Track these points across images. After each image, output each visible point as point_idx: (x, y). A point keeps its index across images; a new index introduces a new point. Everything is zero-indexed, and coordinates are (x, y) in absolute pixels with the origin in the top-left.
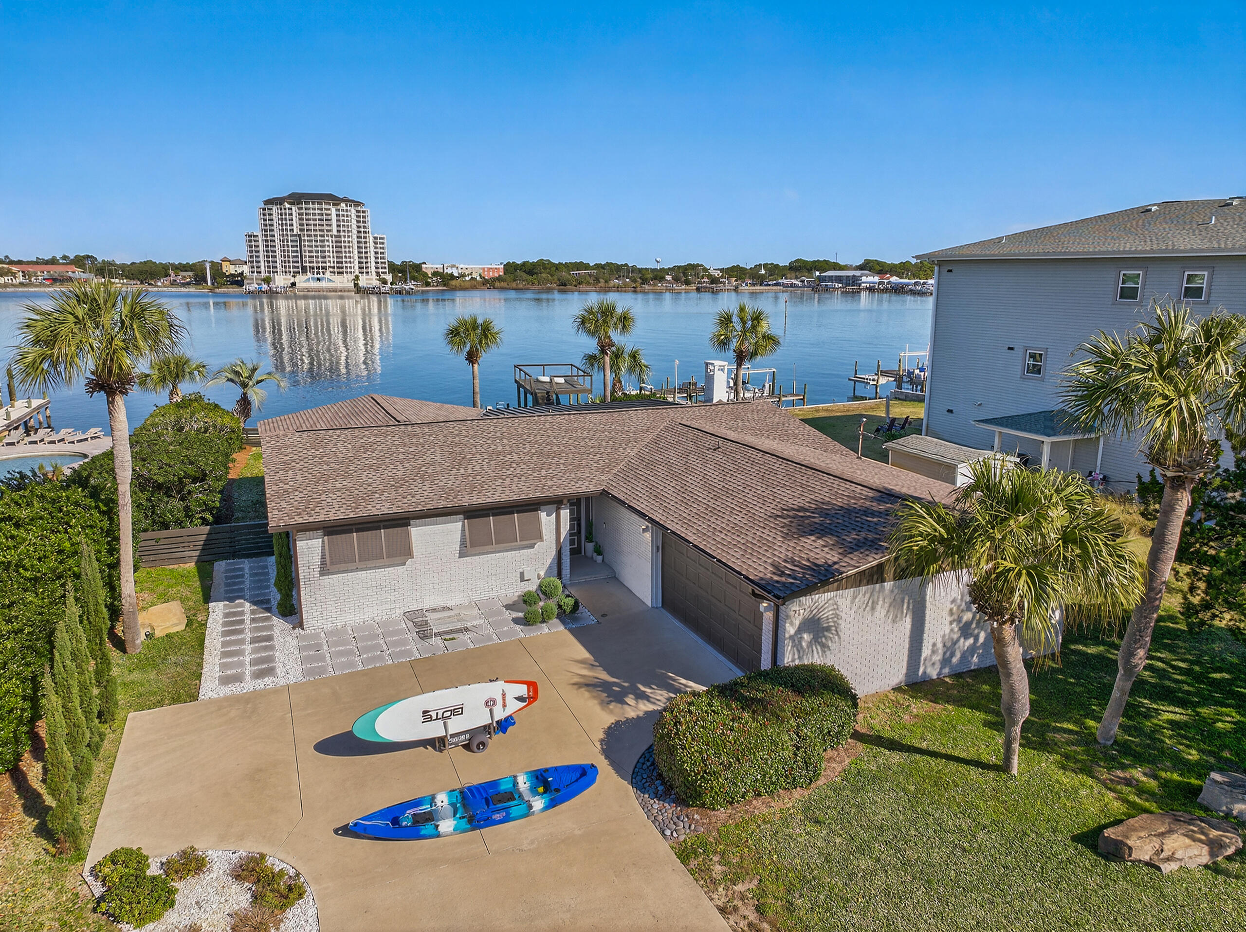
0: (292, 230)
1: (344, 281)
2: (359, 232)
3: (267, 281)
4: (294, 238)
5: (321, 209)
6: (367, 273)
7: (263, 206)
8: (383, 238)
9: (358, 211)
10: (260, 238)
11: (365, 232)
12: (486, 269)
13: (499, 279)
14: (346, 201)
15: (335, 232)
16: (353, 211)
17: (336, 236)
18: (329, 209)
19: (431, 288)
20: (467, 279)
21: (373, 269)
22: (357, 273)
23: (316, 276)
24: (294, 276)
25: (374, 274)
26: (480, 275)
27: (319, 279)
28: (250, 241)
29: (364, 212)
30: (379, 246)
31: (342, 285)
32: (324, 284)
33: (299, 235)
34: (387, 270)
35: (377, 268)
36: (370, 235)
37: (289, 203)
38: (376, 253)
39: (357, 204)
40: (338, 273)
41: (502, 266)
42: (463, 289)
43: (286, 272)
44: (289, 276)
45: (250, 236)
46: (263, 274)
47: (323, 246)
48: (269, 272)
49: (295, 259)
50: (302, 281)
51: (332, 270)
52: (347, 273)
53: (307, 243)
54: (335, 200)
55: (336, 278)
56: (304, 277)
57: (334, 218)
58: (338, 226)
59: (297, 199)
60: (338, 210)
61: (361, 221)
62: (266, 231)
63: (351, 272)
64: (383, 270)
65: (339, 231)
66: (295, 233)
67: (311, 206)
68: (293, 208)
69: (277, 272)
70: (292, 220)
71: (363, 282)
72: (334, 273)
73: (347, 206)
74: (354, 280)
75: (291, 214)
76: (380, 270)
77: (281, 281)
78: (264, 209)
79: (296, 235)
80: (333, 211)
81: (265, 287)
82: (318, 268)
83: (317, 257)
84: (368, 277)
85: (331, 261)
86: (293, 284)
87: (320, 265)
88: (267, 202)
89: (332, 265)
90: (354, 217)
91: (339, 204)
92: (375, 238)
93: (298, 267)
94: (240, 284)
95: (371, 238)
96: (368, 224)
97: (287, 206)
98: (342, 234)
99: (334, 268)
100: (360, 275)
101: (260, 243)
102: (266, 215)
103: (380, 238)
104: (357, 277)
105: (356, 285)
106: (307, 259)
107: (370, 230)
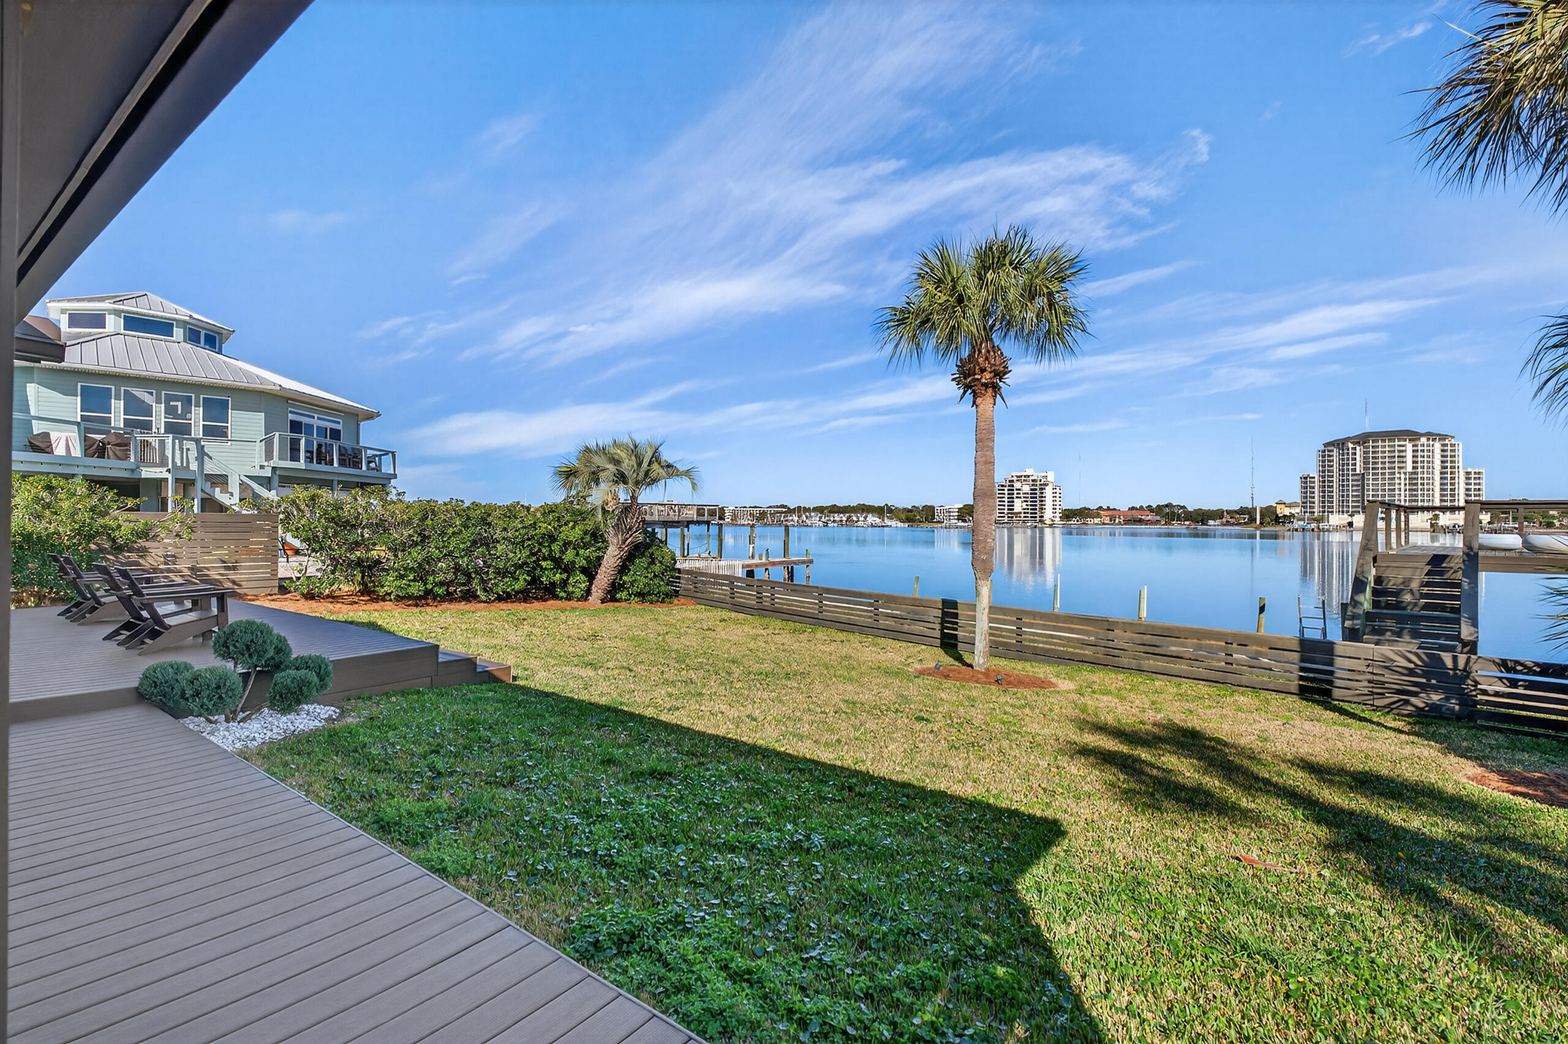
0: (1354, 470)
1: (1417, 520)
2: (1444, 468)
3: (1320, 520)
4: (1355, 478)
5: (1392, 446)
7: (1323, 448)
8: (1479, 473)
9: (1444, 445)
10: (1316, 480)
11: (1452, 467)
14: (1428, 435)
15: (1409, 468)
16: (1438, 445)
17: (1410, 473)
18: (1403, 446)
22: (1437, 511)
24: (1351, 516)
28: (1306, 483)
29: (1453, 445)
30: (1472, 482)
33: (1363, 475)
36: (1460, 470)
37: (1354, 443)
38: (1467, 489)
39: (1443, 437)
43: (1343, 512)
44: (1346, 516)
45: (1306, 478)
46: (1316, 514)
47: (1393, 484)
48: (1323, 512)
50: (1361, 520)
53: (1371, 482)
54: (1413, 436)
57: (1410, 454)
58: (1415, 462)
59: (1362, 439)
60: (1415, 446)
61: (1448, 455)
62: (1324, 472)
65: (1415, 468)
66: (1358, 472)
67: (1380, 443)
68: (1358, 448)
69: (1332, 512)
70: (1355, 459)
71: (1445, 521)
73: (1428, 440)
74: (1432, 519)
75: (1354, 454)
77: (1336, 520)
78: (1324, 451)
79: (1356, 475)
80: (1409, 447)
81: (1315, 526)
84: (1453, 516)
85: (1403, 498)
86: (1350, 524)
88: (1326, 445)
90: (1438, 451)
91: (1417, 440)
92: (1468, 473)
93: (1358, 507)
94: (1290, 523)
95: (1462, 474)
96: (1459, 459)
97: (1351, 445)
98: (1420, 470)
100: (1441, 514)
101: (1316, 484)
102: (1325, 455)
103: (1475, 473)
104: (1436, 516)
105: (1432, 525)
107: (1460, 465)
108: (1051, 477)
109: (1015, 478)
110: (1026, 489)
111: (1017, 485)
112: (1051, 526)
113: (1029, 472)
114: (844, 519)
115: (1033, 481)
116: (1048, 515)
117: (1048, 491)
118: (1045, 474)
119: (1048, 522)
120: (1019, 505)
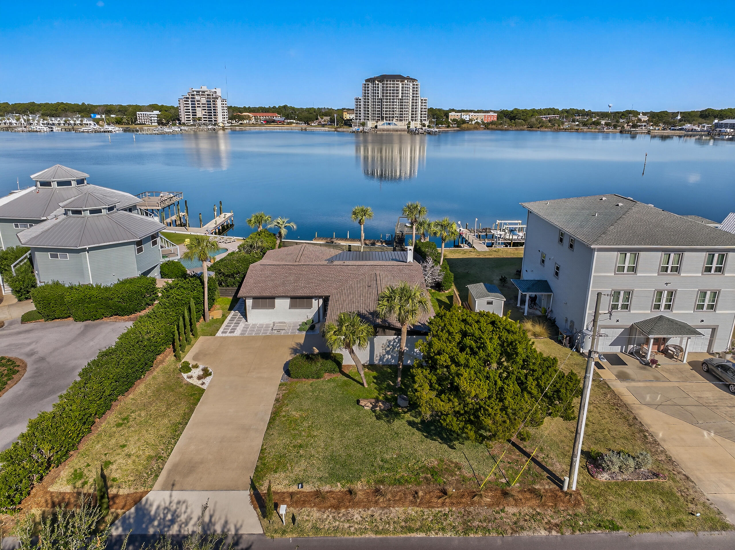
0: (378, 96)
1: (402, 125)
2: (413, 97)
3: (363, 124)
4: (379, 101)
5: (394, 84)
6: (416, 120)
7: (365, 83)
8: (426, 100)
9: (414, 85)
10: (362, 100)
11: (417, 97)
12: (486, 116)
13: (492, 123)
14: (408, 79)
15: (400, 97)
16: (411, 84)
17: (400, 99)
18: (398, 84)
19: (450, 129)
20: (473, 122)
21: (419, 118)
22: (410, 120)
23: (388, 122)
24: (377, 122)
25: (419, 120)
26: (482, 120)
27: (389, 124)
28: (357, 102)
29: (417, 85)
30: (423, 104)
31: (401, 127)
32: (391, 127)
33: (382, 99)
34: (426, 118)
35: (421, 117)
36: (419, 98)
38: (422, 108)
39: (413, 80)
40: (400, 120)
41: (496, 114)
42: (468, 129)
43: (373, 119)
44: (374, 122)
45: (357, 99)
46: (362, 120)
47: (393, 105)
48: (365, 119)
49: (378, 113)
50: (381, 125)
51: (396, 118)
52: (404, 120)
53: (385, 104)
54: (401, 78)
55: (399, 123)
56: (383, 123)
57: (400, 89)
58: (402, 93)
59: (382, 78)
60: (403, 84)
61: (415, 90)
62: (365, 96)
63: (406, 120)
64: (424, 118)
65: (402, 96)
66: (380, 98)
67: (389, 83)
68: (380, 84)
69: (369, 119)
70: (379, 90)
71: (412, 126)
72: (398, 120)
73: (408, 82)
74: (408, 125)
75: (378, 87)
76: (423, 118)
77: (370, 124)
78: (365, 85)
79: (380, 99)
80: (401, 86)
81: (361, 128)
82: (390, 117)
83: (390, 111)
84: (416, 122)
85: (397, 113)
86: (376, 127)
87: (391, 116)
88: (367, 81)
89: (397, 116)
90: (411, 88)
91: (404, 81)
92: (422, 100)
93: (379, 117)
94: (350, 126)
95: (420, 100)
96: (419, 92)
97: (377, 82)
98: (404, 98)
99: (398, 117)
100: (411, 121)
101: (362, 103)
102: (366, 87)
103: (424, 100)
104: (410, 122)
105: (408, 127)
106: (385, 113)
107: (419, 95)
108: (219, 94)
109: (195, 93)
110: (204, 100)
111: (197, 98)
112: (224, 129)
113: (204, 88)
114: (62, 122)
115: (208, 95)
116: (220, 119)
117: (219, 102)
118: (215, 90)
119: (221, 125)
120: (200, 113)
